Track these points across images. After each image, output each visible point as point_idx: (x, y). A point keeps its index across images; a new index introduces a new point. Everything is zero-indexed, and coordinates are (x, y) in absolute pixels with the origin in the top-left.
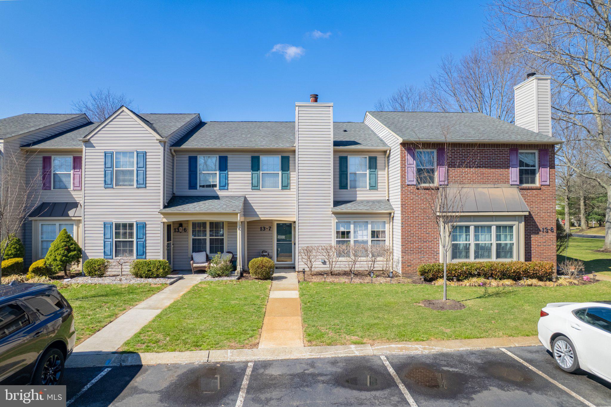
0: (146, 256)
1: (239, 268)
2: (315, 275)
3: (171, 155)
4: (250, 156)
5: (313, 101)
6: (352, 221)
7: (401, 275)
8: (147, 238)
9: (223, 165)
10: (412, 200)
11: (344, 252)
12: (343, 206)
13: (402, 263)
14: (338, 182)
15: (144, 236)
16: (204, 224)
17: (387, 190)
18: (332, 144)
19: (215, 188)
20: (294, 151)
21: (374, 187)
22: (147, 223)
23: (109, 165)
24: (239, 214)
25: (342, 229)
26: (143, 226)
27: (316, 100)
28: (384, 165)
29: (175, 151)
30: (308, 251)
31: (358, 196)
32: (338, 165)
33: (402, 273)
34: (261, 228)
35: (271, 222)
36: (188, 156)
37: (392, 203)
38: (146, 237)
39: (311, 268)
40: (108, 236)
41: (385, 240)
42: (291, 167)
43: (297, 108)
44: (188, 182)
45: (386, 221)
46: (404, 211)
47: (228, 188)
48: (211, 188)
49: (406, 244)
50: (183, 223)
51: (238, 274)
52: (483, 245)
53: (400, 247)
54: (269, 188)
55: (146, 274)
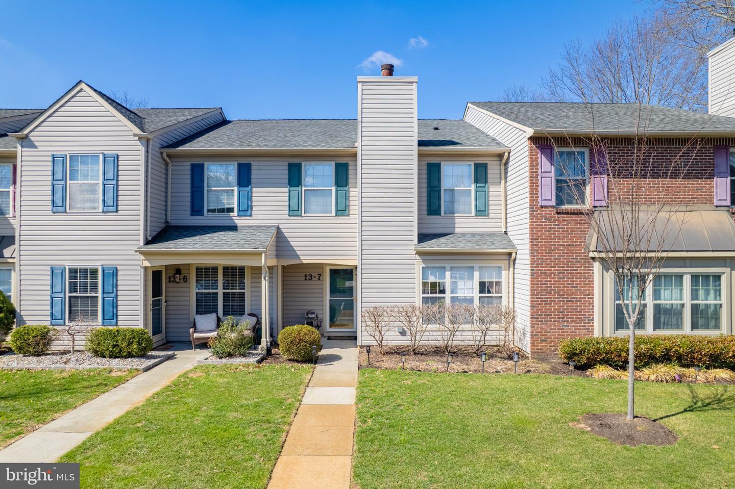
0: (117, 321)
1: (265, 340)
2: (388, 353)
3: (162, 161)
4: (286, 163)
5: (385, 73)
6: (448, 266)
7: (529, 356)
8: (119, 292)
9: (245, 178)
10: (549, 231)
11: (435, 317)
12: (433, 242)
13: (532, 336)
14: (425, 203)
15: (115, 289)
16: (215, 270)
17: (503, 216)
18: (416, 144)
19: (231, 214)
20: (355, 155)
21: (482, 212)
22: (119, 268)
23: (59, 176)
24: (263, 255)
25: (431, 279)
26: (112, 274)
27: (391, 74)
28: (498, 176)
29: (168, 156)
30: (376, 315)
31: (457, 225)
32: (425, 176)
33: (531, 352)
34: (306, 276)
35: (321, 266)
36: (189, 164)
37: (511, 238)
38: (117, 290)
39: (381, 342)
40: (58, 288)
41: (501, 297)
42: (350, 181)
43: (360, 85)
44: (189, 204)
45: (503, 265)
46: (536, 251)
47: (251, 213)
48: (226, 214)
49: (539, 304)
50: (181, 267)
51: (262, 350)
52: (668, 307)
53: (529, 308)
54: (316, 213)
55: (111, 352)
